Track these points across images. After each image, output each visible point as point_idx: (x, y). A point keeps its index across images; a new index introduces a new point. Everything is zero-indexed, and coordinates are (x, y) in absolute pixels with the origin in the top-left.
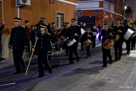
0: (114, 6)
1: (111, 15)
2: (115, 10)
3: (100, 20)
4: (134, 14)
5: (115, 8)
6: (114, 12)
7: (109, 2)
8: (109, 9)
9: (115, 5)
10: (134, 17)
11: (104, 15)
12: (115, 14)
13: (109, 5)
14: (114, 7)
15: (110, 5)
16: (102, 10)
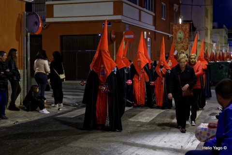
0: (154, 14)
1: (145, 33)
2: (155, 24)
3: (115, 43)
4: (200, 34)
5: (155, 18)
6: (154, 27)
7: (140, 5)
8: (140, 20)
9: (155, 12)
10: (199, 41)
11: (124, 33)
12: (155, 32)
13: (140, 11)
14: (152, 17)
15: (142, 12)
16: (119, 21)
